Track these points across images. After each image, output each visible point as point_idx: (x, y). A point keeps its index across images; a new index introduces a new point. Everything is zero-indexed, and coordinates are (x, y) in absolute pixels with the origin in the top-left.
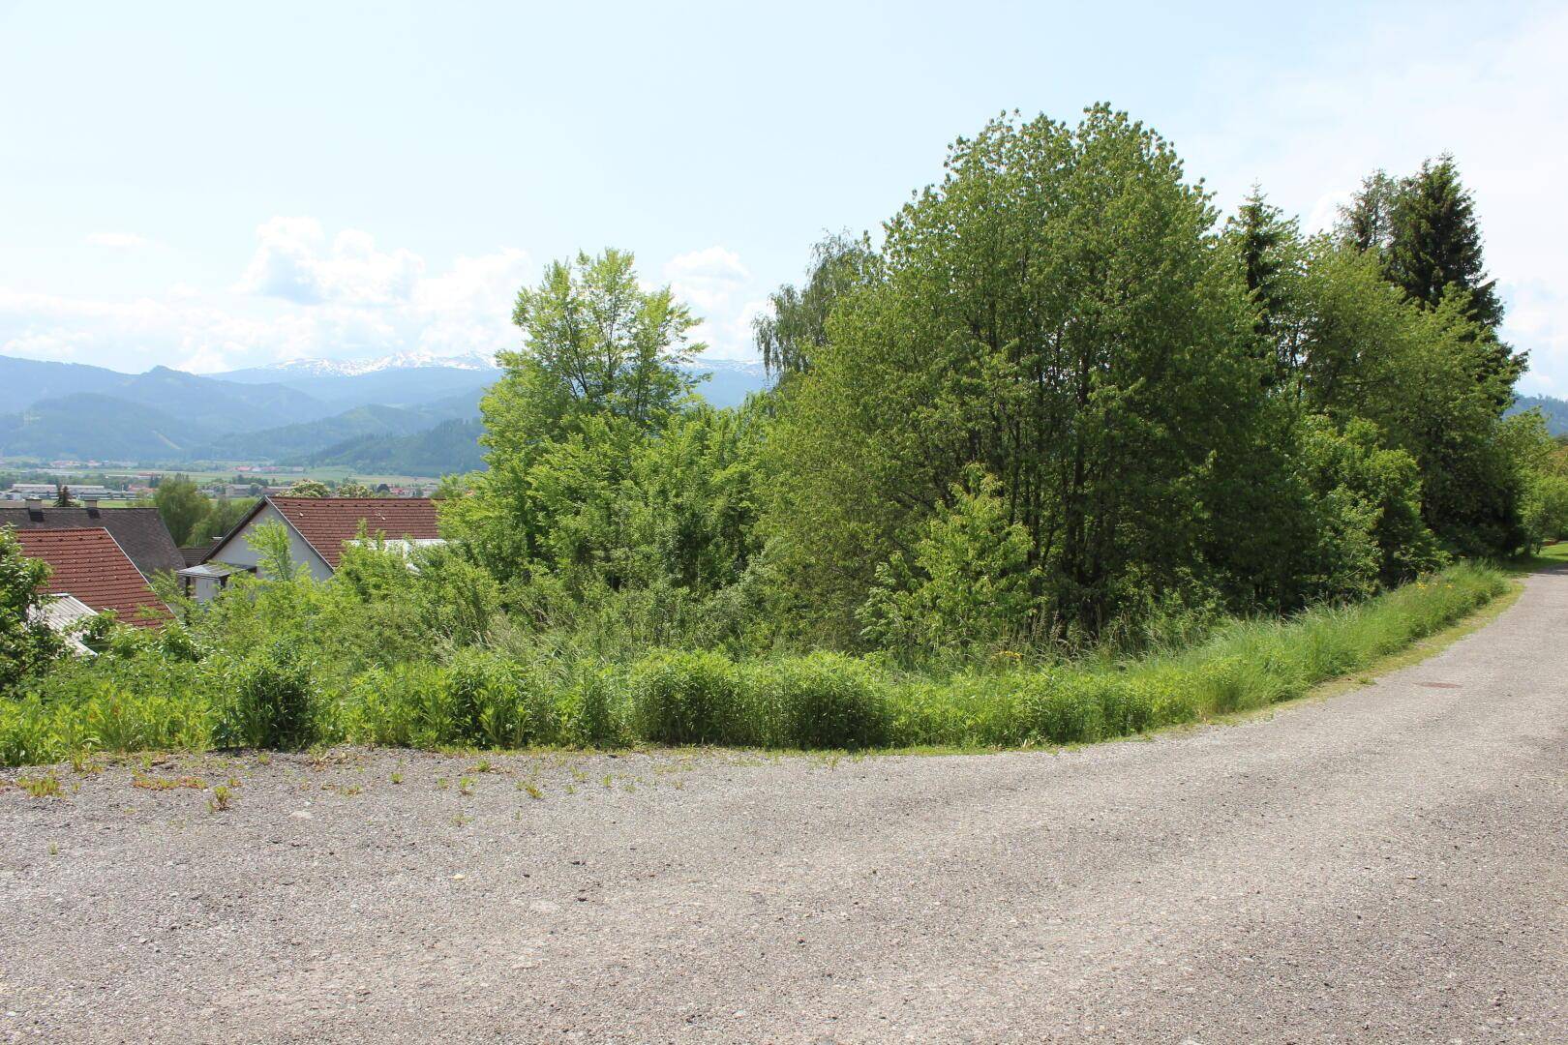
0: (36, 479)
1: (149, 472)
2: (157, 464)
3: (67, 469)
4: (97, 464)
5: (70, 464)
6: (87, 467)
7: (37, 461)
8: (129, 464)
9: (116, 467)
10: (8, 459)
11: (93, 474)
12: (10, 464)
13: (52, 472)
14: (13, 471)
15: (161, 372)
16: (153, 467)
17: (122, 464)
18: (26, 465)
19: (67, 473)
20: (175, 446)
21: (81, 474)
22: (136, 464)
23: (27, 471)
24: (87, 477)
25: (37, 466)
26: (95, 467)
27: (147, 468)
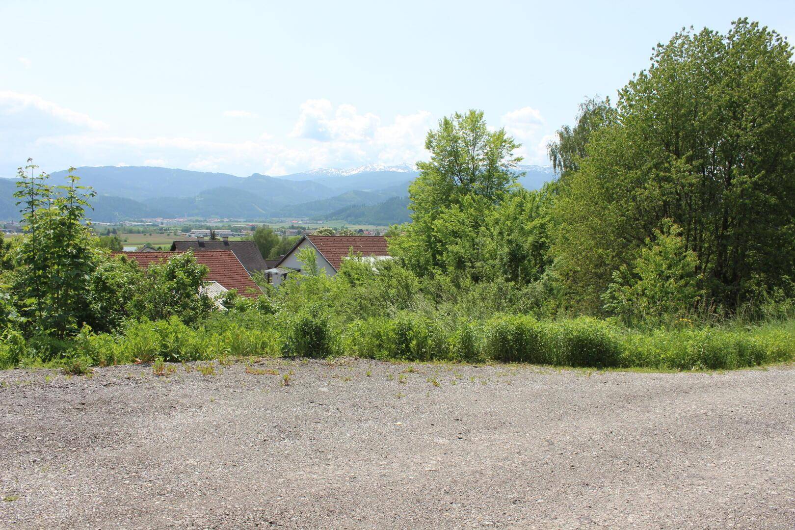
0: (201, 227)
1: (251, 224)
2: (255, 219)
3: (216, 222)
4: (228, 220)
5: (216, 220)
6: (223, 222)
7: (202, 219)
8: (242, 220)
9: (237, 222)
10: (190, 218)
11: (226, 225)
12: (190, 221)
13: (208, 224)
14: (192, 224)
15: (256, 176)
16: (253, 221)
17: (239, 220)
18: (197, 221)
19: (215, 225)
20: (261, 210)
21: (220, 225)
22: (245, 220)
23: (197, 224)
24: (223, 226)
25: (201, 221)
26: (227, 222)
27: (250, 222)
